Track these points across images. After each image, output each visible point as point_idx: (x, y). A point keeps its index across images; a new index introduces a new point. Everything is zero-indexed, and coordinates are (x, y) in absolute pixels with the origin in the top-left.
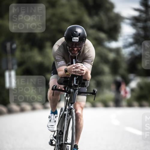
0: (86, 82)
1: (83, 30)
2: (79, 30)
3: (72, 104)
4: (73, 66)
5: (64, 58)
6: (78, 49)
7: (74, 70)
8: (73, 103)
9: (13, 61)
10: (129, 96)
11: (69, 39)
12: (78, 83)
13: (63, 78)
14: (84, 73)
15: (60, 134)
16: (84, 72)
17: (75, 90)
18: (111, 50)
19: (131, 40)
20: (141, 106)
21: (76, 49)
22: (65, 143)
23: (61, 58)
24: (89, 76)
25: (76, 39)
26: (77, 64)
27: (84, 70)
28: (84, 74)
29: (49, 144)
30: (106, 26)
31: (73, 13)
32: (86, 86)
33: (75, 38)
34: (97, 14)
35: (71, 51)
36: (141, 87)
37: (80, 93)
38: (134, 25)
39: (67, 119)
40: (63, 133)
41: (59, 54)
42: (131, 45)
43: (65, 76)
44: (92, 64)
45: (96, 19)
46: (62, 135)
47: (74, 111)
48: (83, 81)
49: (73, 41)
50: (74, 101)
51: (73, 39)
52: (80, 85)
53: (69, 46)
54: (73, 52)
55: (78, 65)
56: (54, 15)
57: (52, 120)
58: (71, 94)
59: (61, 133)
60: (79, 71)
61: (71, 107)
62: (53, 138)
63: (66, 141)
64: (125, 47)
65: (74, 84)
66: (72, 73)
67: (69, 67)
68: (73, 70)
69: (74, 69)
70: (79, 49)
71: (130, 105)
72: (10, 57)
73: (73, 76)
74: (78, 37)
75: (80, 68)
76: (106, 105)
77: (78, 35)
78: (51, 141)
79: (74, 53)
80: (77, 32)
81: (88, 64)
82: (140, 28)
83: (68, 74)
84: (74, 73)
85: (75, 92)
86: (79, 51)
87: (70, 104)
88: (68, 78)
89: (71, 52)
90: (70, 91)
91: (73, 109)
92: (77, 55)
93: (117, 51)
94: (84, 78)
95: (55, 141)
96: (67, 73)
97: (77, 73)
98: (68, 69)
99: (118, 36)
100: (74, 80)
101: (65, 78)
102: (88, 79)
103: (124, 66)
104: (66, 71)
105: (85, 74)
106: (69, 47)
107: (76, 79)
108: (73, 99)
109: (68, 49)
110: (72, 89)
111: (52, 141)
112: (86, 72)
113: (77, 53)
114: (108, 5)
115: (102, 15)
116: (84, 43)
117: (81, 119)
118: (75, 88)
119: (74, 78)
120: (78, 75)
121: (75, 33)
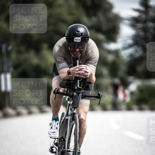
2: (81, 30)
3: (75, 108)
4: (77, 68)
5: (66, 59)
6: (81, 50)
7: (78, 72)
8: (76, 108)
10: (128, 99)
12: (82, 86)
13: (66, 81)
14: (88, 75)
16: (88, 74)
17: (78, 94)
18: (110, 52)
19: (130, 42)
20: (141, 109)
21: (78, 50)
22: (67, 151)
23: (62, 59)
24: (94, 78)
25: (78, 39)
27: (88, 73)
28: (88, 76)
29: (50, 151)
30: (105, 27)
31: (71, 14)
32: (90, 90)
33: (76, 38)
35: (72, 52)
36: (140, 90)
37: (84, 97)
38: (133, 26)
39: (70, 125)
40: (64, 140)
41: (60, 55)
42: (130, 46)
45: (94, 19)
46: (63, 142)
47: (77, 116)
48: (87, 84)
49: (74, 41)
50: (77, 105)
51: (74, 40)
52: (84, 88)
54: (74, 53)
55: (82, 66)
56: (51, 16)
57: (54, 127)
58: (74, 98)
59: (62, 140)
61: (74, 111)
62: (54, 145)
64: (125, 48)
65: (77, 87)
66: (76, 75)
67: (72, 69)
68: (76, 72)
70: (82, 50)
73: (77, 78)
74: (80, 37)
75: (84, 70)
77: (80, 34)
78: (52, 148)
80: (79, 31)
81: (92, 66)
82: (140, 29)
83: (71, 77)
84: (78, 75)
85: (78, 96)
86: (81, 52)
87: (73, 109)
88: (71, 81)
89: (73, 53)
90: (73, 94)
92: (79, 56)
93: (116, 53)
94: (88, 81)
95: (55, 148)
96: (70, 75)
97: (81, 75)
98: (71, 71)
100: (77, 83)
101: (68, 80)
102: (92, 82)
103: (123, 68)
104: (69, 73)
105: (90, 77)
106: (71, 48)
107: (79, 82)
108: (76, 103)
109: (70, 50)
110: (75, 92)
111: (53, 148)
112: (90, 74)
113: (79, 54)
114: (106, 6)
115: (101, 16)
116: (86, 44)
117: (84, 125)
118: (78, 92)
119: (78, 80)
120: (82, 77)
121: (76, 32)
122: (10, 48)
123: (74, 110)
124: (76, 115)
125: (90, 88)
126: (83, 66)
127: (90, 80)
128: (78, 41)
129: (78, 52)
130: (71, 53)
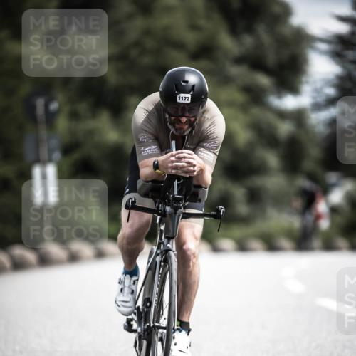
0: (200, 191)
1: (201, 79)
2: (192, 79)
3: (169, 239)
4: (172, 156)
5: (157, 139)
6: (190, 120)
7: (174, 164)
8: (172, 238)
9: (51, 141)
11: (169, 97)
12: (183, 193)
13: (150, 183)
14: (194, 171)
15: (147, 307)
16: (196, 169)
17: (176, 209)
22: (154, 326)
23: (149, 139)
25: (185, 98)
26: (179, 151)
27: (194, 166)
28: (195, 173)
29: (125, 329)
31: (194, 27)
32: (200, 201)
33: (182, 95)
34: (250, 29)
35: (173, 124)
37: (187, 216)
38: (337, 56)
39: (159, 273)
42: (331, 102)
43: (154, 178)
44: (217, 153)
47: (173, 254)
48: (193, 189)
49: (178, 101)
50: (174, 233)
51: (178, 98)
52: (187, 198)
53: (168, 113)
54: (177, 126)
55: (182, 153)
56: (147, 32)
57: (126, 290)
58: (167, 219)
59: (148, 304)
60: (183, 167)
61: (169, 245)
62: (133, 315)
63: (158, 321)
64: (317, 107)
66: (170, 170)
67: (162, 158)
68: (170, 165)
69: (173, 162)
70: (192, 119)
71: (329, 246)
72: (43, 132)
73: (172, 177)
74: (189, 93)
75: (187, 160)
76: (271, 245)
77: (190, 88)
78: (129, 321)
79: (181, 129)
80: (187, 82)
81: (208, 153)
83: (159, 174)
84: (173, 171)
85: (175, 213)
86: (191, 125)
87: (166, 241)
88: (162, 182)
89: (174, 127)
90: (165, 211)
91: (171, 250)
92: (187, 133)
93: (298, 117)
94: (195, 182)
95: (136, 322)
96: (158, 171)
97: (180, 171)
98: (160, 163)
99: (301, 82)
100: (173, 188)
101: (153, 181)
102: (204, 186)
103: (314, 153)
104: (156, 166)
105: (198, 175)
106: (170, 115)
107: (178, 185)
108: (171, 229)
109: (167, 120)
110: (169, 206)
111: (132, 323)
112: (199, 169)
113: (188, 129)
114: (276, 9)
115: (262, 30)
116: (202, 108)
118: (175, 205)
119: (174, 181)
120: (183, 175)
121: (182, 83)
122: (54, 106)
123: (169, 242)
124: (171, 252)
125: (199, 197)
126: (185, 153)
127: (198, 181)
128: (186, 102)
129: (186, 123)
130: (170, 127)
